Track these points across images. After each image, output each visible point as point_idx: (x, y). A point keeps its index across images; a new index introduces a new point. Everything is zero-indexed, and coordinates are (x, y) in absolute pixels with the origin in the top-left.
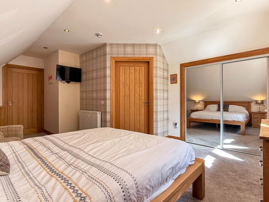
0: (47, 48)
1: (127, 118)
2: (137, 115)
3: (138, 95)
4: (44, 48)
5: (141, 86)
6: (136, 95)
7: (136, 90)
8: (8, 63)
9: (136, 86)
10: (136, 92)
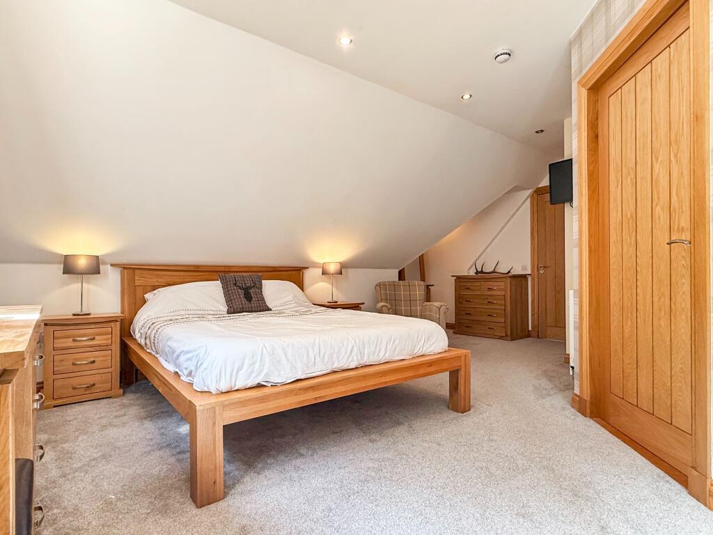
0: (542, 131)
1: (629, 323)
2: (663, 313)
3: (662, 208)
4: (537, 132)
5: (676, 156)
6: (658, 210)
7: (657, 181)
8: (540, 186)
9: (657, 160)
10: (658, 193)
